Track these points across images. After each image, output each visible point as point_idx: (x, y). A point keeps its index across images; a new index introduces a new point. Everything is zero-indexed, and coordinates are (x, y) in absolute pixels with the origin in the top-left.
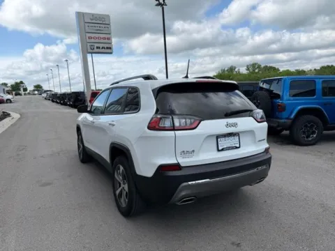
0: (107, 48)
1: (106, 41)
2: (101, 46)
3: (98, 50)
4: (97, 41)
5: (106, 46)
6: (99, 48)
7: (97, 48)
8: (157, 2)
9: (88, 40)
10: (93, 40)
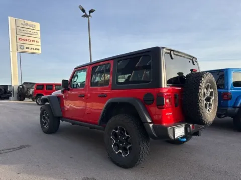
0: (36, 49)
1: (35, 44)
2: (30, 47)
3: (27, 50)
4: (27, 42)
5: (34, 47)
6: (29, 49)
7: (26, 48)
8: (84, 14)
9: (18, 42)
10: (23, 42)
